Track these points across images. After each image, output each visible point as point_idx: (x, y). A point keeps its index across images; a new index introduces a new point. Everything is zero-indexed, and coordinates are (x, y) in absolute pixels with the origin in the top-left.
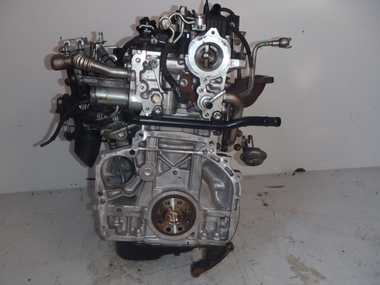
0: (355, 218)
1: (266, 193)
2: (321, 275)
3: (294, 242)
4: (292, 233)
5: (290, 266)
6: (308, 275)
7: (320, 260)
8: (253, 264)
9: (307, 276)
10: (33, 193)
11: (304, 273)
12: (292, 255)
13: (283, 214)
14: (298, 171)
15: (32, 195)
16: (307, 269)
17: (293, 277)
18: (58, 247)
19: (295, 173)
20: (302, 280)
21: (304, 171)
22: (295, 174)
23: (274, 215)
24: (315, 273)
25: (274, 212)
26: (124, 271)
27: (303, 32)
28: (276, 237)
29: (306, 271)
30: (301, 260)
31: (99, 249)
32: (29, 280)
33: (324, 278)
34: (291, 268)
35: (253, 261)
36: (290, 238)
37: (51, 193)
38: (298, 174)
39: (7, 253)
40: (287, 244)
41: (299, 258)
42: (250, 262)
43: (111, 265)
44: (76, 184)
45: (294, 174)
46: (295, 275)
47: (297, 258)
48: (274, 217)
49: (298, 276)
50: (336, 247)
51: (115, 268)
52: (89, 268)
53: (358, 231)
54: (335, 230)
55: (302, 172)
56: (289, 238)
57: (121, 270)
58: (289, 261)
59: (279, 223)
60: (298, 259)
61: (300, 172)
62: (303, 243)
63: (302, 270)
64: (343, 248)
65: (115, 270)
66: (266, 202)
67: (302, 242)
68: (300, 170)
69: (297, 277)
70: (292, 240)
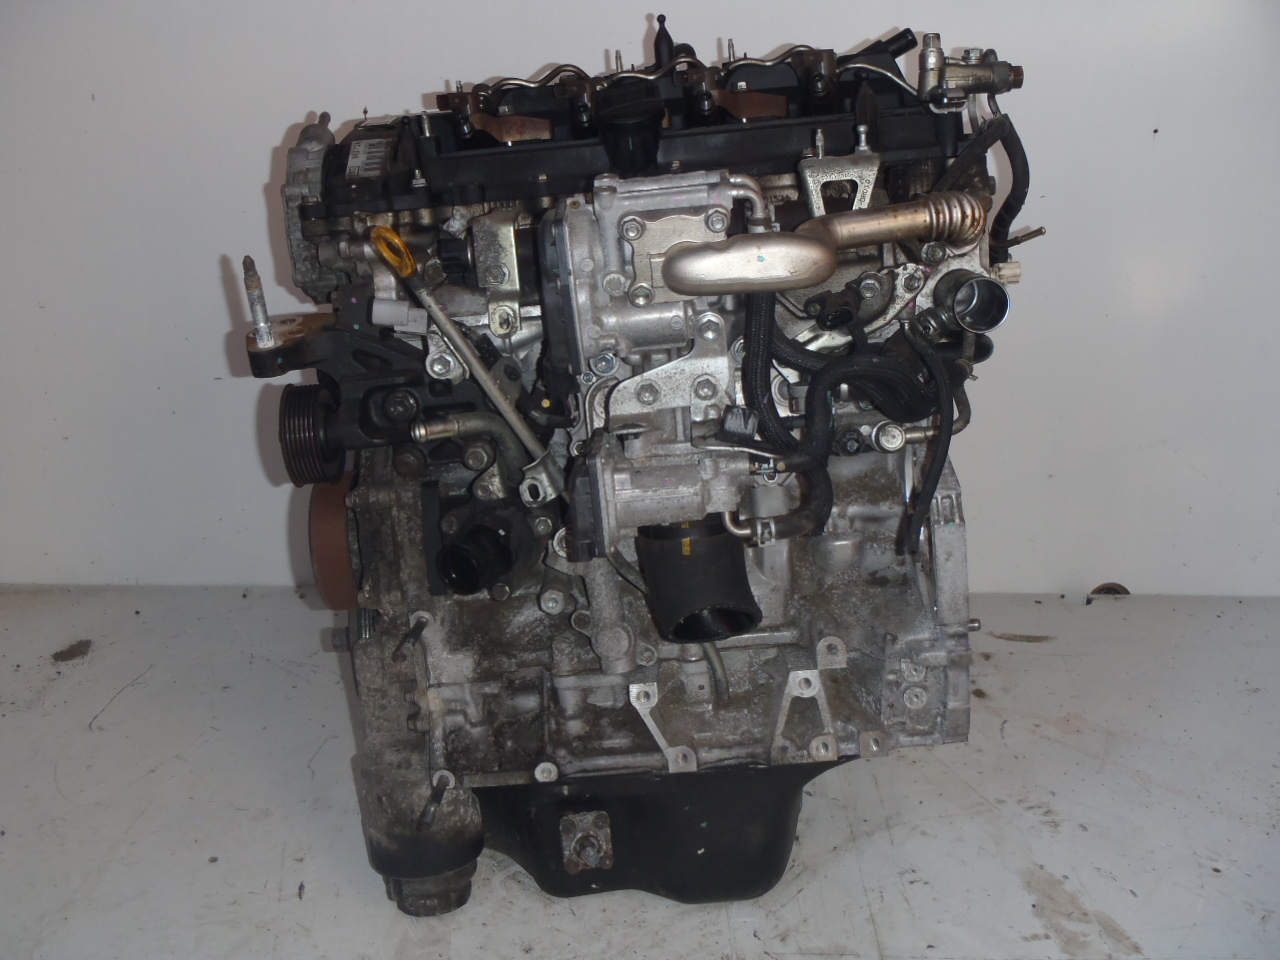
1: (987, 657)
2: (1128, 938)
3: (1055, 825)
4: (1053, 794)
5: (1031, 899)
6: (1085, 935)
7: (1133, 892)
8: (912, 882)
9: (1082, 939)
10: (247, 590)
11: (1072, 926)
12: (1042, 867)
13: (1033, 731)
14: (1105, 593)
15: (244, 596)
16: (1085, 914)
17: (1035, 937)
18: (309, 767)
19: (1092, 597)
20: (1065, 950)
21: (1127, 592)
22: (1094, 602)
23: (1002, 730)
24: (1111, 930)
25: (1005, 722)
27: (1156, 131)
28: (1000, 802)
29: (1081, 921)
30: (1068, 886)
32: (214, 860)
33: (1137, 949)
34: (1034, 906)
35: (913, 871)
36: (1046, 809)
38: (1104, 602)
39: (153, 771)
40: (1032, 827)
41: (1066, 877)
42: (901, 874)
45: (1089, 602)
46: (1041, 931)
47: (1058, 876)
48: (1003, 737)
49: (1052, 934)
50: (1195, 853)
54: (1199, 797)
55: (1118, 596)
56: (1043, 810)
58: (1029, 886)
59: (1016, 757)
60: (1062, 879)
61: (1111, 596)
62: (1085, 829)
63: (1069, 916)
64: (1215, 860)
66: (983, 684)
67: (1081, 826)
68: (1112, 590)
69: (1047, 937)
70: (1049, 818)
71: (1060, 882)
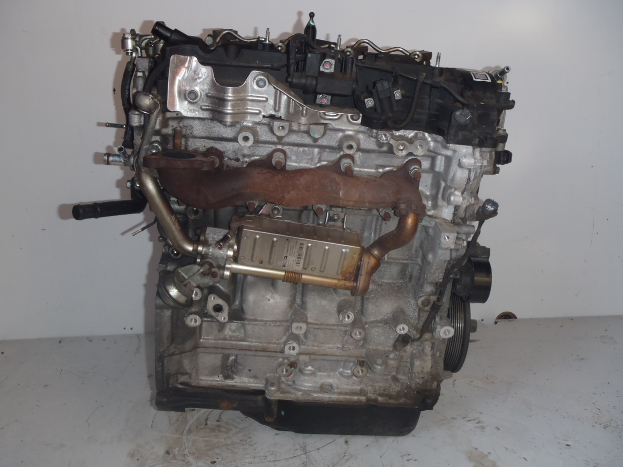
0: (594, 394)
3: (483, 428)
4: (481, 413)
7: (525, 459)
8: (408, 460)
10: (61, 339)
12: (476, 449)
13: (470, 384)
14: (504, 318)
15: (60, 342)
18: (87, 421)
19: (498, 320)
21: (515, 317)
22: (498, 323)
23: (453, 384)
25: (455, 380)
26: (188, 462)
28: (453, 418)
30: (491, 457)
31: (152, 428)
35: (409, 455)
36: (478, 421)
37: (90, 341)
38: (503, 323)
39: (3, 428)
40: (471, 430)
41: (489, 453)
42: (402, 456)
43: (168, 452)
44: (132, 329)
45: (496, 323)
47: (485, 453)
48: (454, 388)
50: (556, 438)
51: (174, 457)
52: (132, 455)
53: (597, 414)
54: (557, 410)
55: (510, 320)
56: (476, 421)
57: (183, 461)
58: (470, 458)
59: (461, 397)
60: (488, 454)
61: (506, 320)
62: (499, 429)
64: (567, 440)
65: (173, 461)
67: (496, 428)
68: (507, 316)
70: (479, 425)
71: (487, 456)
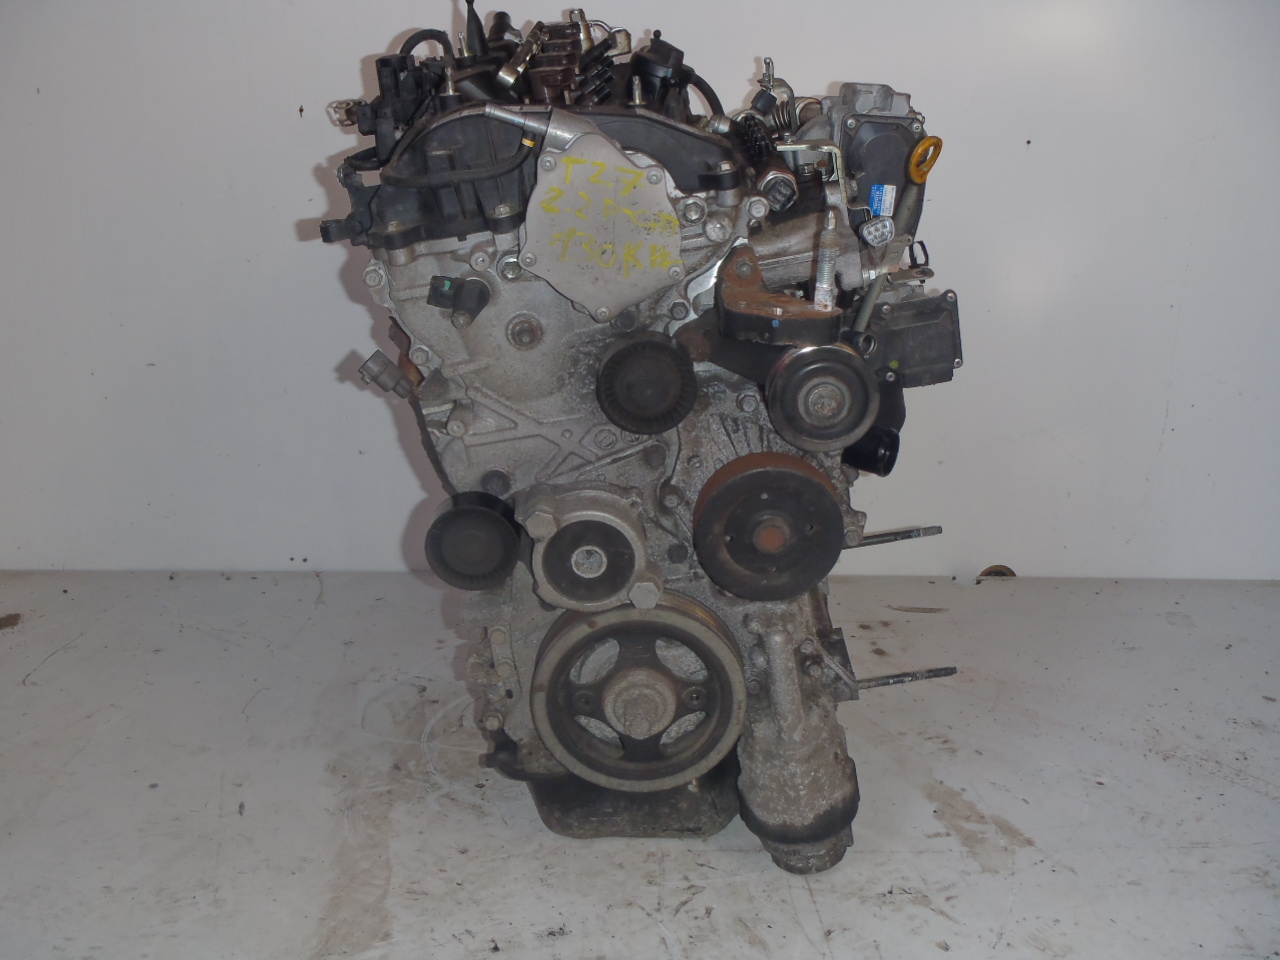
0: (1150, 705)
1: (886, 624)
2: (1021, 835)
3: (953, 751)
4: (950, 728)
5: (934, 806)
6: (982, 833)
7: (1024, 800)
9: (980, 836)
10: (173, 574)
11: (970, 826)
12: (941, 782)
14: (993, 575)
15: (171, 578)
16: (983, 817)
17: (938, 835)
18: (243, 712)
19: (981, 578)
20: (964, 844)
21: (1013, 574)
22: (982, 582)
24: (1006, 829)
26: (435, 784)
27: (1029, 142)
28: (901, 734)
29: (978, 822)
30: (966, 796)
31: (363, 728)
32: (154, 786)
33: (1030, 843)
34: (935, 812)
36: (943, 740)
37: (228, 579)
38: (992, 583)
39: (89, 717)
40: (932, 753)
41: (963, 790)
43: (397, 767)
44: (305, 560)
45: (978, 582)
46: (943, 831)
47: (957, 789)
49: (952, 833)
50: (1081, 771)
51: (409, 775)
52: (333, 769)
53: (1153, 738)
54: (1082, 729)
55: (1005, 576)
56: (941, 740)
57: (425, 781)
58: (930, 797)
60: (961, 791)
61: (998, 577)
62: (981, 754)
63: (968, 819)
64: (1099, 776)
65: (408, 781)
66: (882, 645)
67: (977, 751)
68: (1000, 572)
69: (948, 835)
70: (946, 746)
71: (958, 794)
